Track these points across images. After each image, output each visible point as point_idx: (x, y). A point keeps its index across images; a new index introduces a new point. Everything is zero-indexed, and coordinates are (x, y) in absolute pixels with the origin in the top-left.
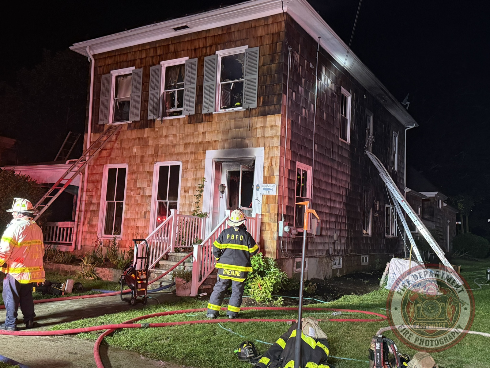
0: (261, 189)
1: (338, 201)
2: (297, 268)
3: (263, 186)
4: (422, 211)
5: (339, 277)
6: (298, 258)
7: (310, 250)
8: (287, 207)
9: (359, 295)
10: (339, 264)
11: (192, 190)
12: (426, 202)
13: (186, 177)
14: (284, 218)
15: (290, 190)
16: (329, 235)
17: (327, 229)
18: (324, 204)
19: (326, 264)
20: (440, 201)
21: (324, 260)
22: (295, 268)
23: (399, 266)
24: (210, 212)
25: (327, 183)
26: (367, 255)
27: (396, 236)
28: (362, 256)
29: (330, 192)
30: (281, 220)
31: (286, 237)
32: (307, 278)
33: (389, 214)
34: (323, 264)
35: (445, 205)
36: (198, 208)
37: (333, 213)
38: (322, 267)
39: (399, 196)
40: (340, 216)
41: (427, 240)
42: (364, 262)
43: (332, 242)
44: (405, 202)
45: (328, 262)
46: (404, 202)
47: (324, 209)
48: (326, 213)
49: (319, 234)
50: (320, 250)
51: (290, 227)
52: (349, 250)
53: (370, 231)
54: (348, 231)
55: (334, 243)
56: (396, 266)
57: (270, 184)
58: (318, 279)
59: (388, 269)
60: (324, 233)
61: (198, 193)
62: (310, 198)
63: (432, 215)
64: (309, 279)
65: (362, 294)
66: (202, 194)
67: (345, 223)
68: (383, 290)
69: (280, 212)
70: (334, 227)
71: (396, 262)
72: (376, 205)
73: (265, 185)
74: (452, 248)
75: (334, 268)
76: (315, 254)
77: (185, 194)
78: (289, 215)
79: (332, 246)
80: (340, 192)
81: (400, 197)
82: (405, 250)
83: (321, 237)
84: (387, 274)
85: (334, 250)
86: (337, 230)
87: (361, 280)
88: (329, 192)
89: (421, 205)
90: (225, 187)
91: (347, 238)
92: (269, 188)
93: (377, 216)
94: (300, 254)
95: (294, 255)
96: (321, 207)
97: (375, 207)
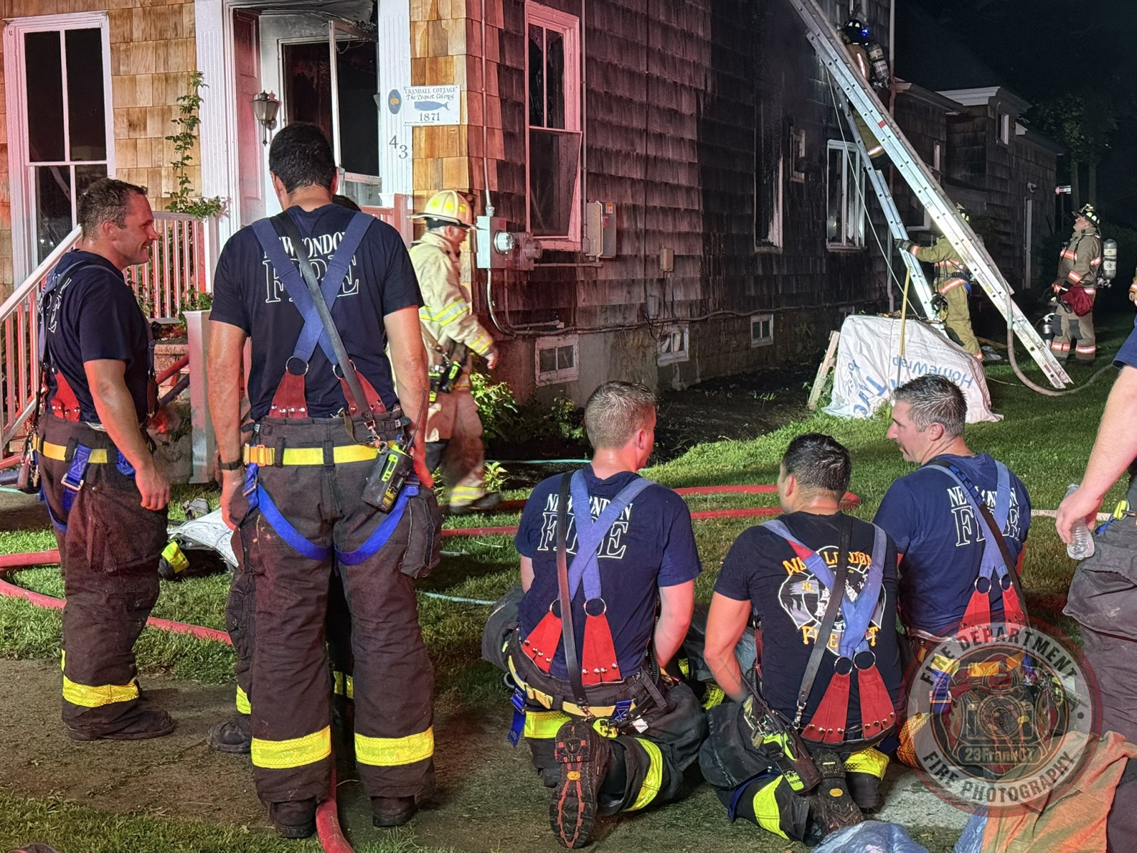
0: (407, 105)
1: (673, 138)
2: (542, 369)
3: (412, 95)
4: (944, 154)
5: (679, 389)
6: (547, 338)
7: (584, 308)
8: (502, 167)
9: (744, 440)
10: (681, 348)
11: (158, 119)
12: (958, 127)
13: (127, 73)
14: (492, 205)
15: (510, 106)
16: (646, 257)
17: (637, 235)
18: (626, 148)
19: (638, 353)
20: (1006, 119)
21: (632, 340)
22: (537, 372)
23: (869, 342)
24: (233, 195)
25: (632, 74)
26: (770, 313)
27: (860, 244)
28: (754, 319)
29: (646, 108)
30: (484, 214)
31: (502, 270)
32: (579, 401)
33: (838, 172)
34: (626, 351)
35: (1021, 130)
36: (186, 185)
37: (658, 179)
38: (624, 363)
39: (871, 107)
42: (758, 336)
43: (657, 277)
44: (891, 127)
45: (646, 344)
46: (886, 128)
47: (626, 167)
48: (633, 181)
49: (612, 253)
50: (615, 309)
51: (516, 235)
52: (711, 300)
53: (776, 235)
54: (706, 238)
55: (662, 282)
56: (861, 339)
57: (439, 87)
59: (836, 353)
60: (627, 250)
61: (179, 130)
62: (578, 129)
63: (978, 165)
65: (753, 435)
66: (194, 133)
67: (698, 212)
68: (818, 420)
69: (477, 186)
70: (662, 228)
71: (858, 327)
72: (798, 143)
73: (419, 91)
74: (1039, 272)
75: (665, 364)
76: (599, 322)
77: (133, 135)
78: (510, 195)
79: (656, 292)
80: (677, 106)
81: (875, 113)
82: (889, 291)
83: (618, 264)
84: (831, 369)
85: (662, 305)
86: (672, 236)
87: (750, 393)
88: (641, 105)
89: (943, 137)
90: (277, 104)
91: (704, 262)
92: (435, 100)
93: (799, 181)
94: (552, 323)
95: (531, 328)
96: (617, 162)
97: (792, 151)
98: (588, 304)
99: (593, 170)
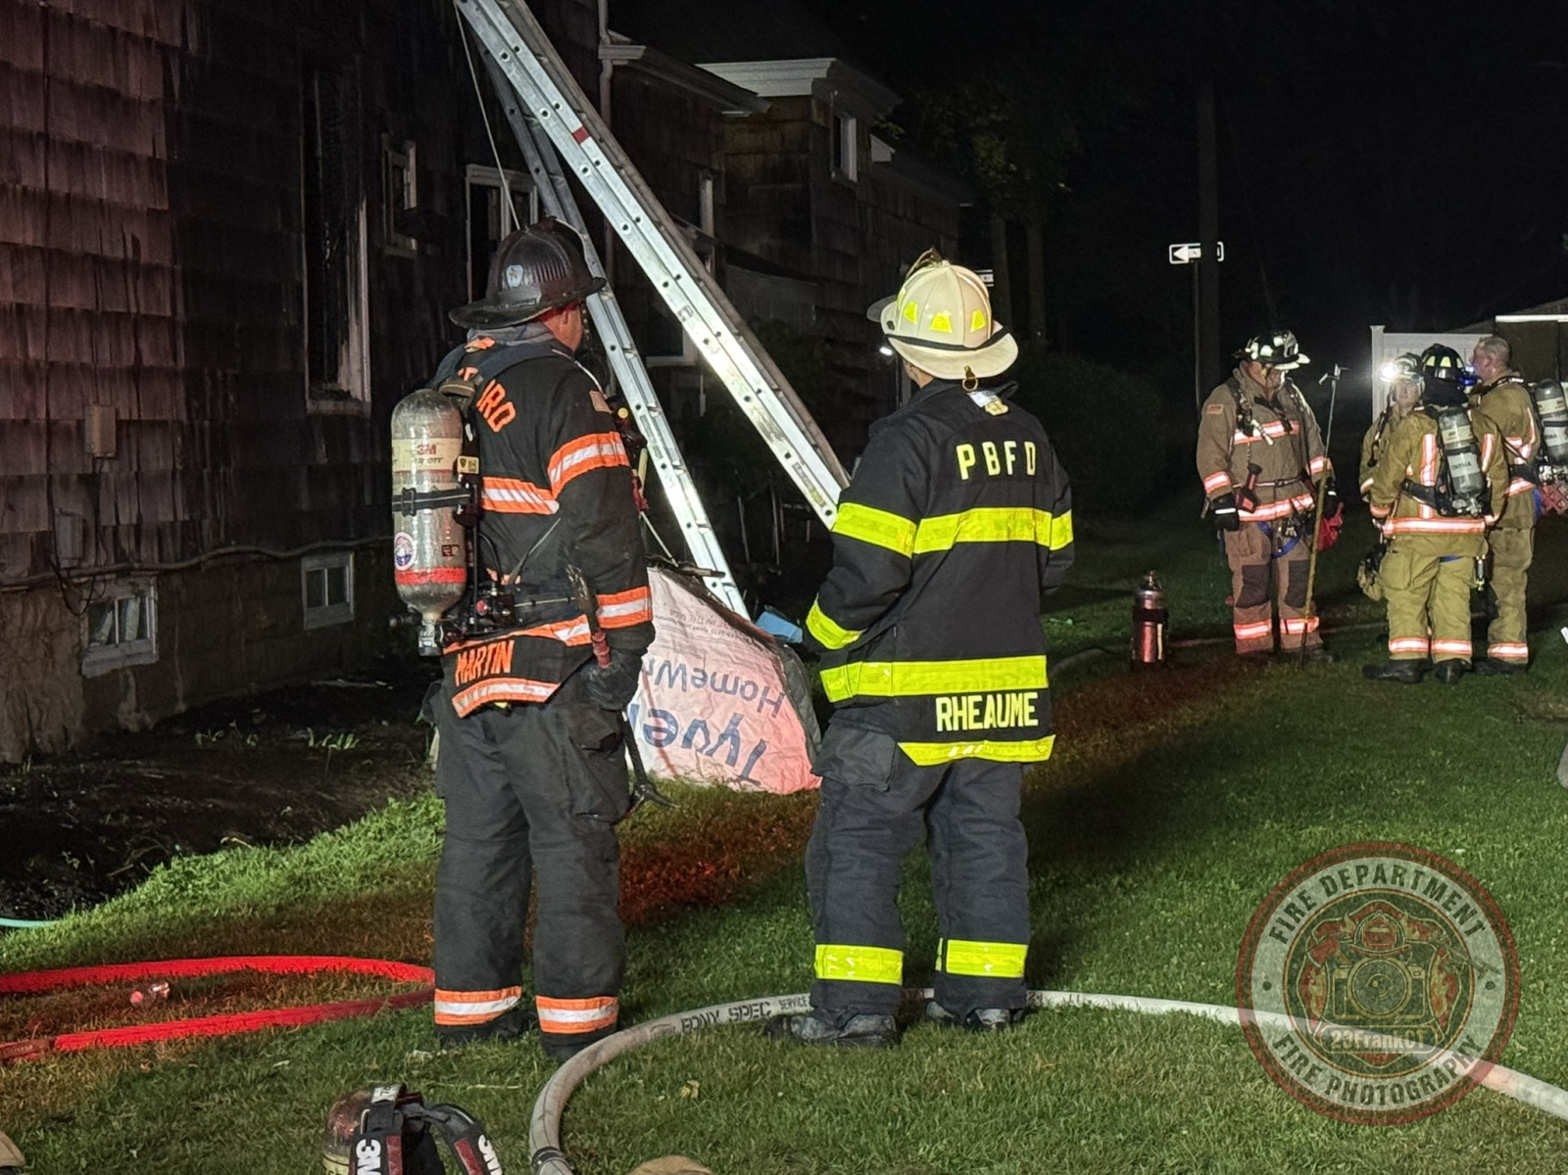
1: (108, 154)
4: (724, 201)
5: (134, 728)
9: (281, 844)
10: (141, 633)
12: (750, 140)
16: (50, 424)
17: (28, 374)
19: (34, 647)
20: (851, 127)
21: (20, 617)
25: (8, 7)
26: (345, 550)
28: (308, 565)
29: (41, 85)
34: (7, 642)
35: (882, 152)
37: (76, 247)
39: (557, 97)
40: (129, 266)
41: (753, 411)
42: (320, 603)
43: (77, 470)
44: (599, 142)
45: (52, 625)
46: (589, 143)
48: (17, 252)
52: (206, 523)
53: (355, 373)
54: (194, 380)
55: (91, 482)
60: (4, 409)
65: (302, 832)
67: (171, 323)
70: (87, 359)
72: (400, 170)
75: (100, 671)
79: (73, 505)
80: (118, 81)
81: (565, 110)
85: (93, 532)
86: (111, 374)
87: (300, 735)
88: (32, 77)
89: (720, 164)
93: (406, 255)
97: (387, 187)
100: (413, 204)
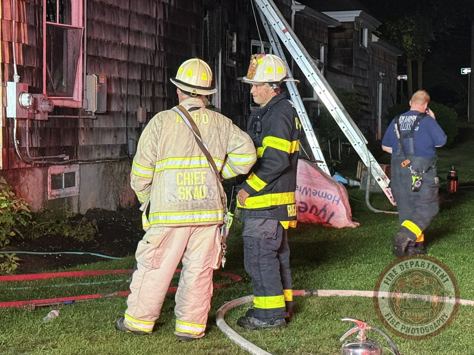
1: (147, 34)
2: (53, 188)
4: (327, 52)
6: (57, 167)
7: (83, 146)
8: (26, 49)
12: (336, 35)
14: (18, 74)
16: (127, 113)
17: (122, 98)
18: (114, 39)
19: (121, 177)
20: (366, 32)
21: (117, 168)
22: (49, 189)
29: (129, 14)
30: (12, 80)
31: (25, 119)
32: (79, 209)
34: (113, 176)
35: (375, 39)
37: (136, 61)
38: (112, 184)
39: (278, 20)
40: (152, 67)
41: (333, 114)
43: (135, 127)
44: (290, 33)
46: (288, 34)
47: (114, 52)
48: (119, 62)
49: (104, 109)
50: (106, 147)
51: (35, 95)
53: (217, 100)
54: (169, 101)
55: (138, 130)
58: (104, 210)
60: (114, 108)
62: (81, 25)
64: (83, 212)
67: (163, 84)
69: (8, 61)
70: (139, 94)
72: (232, 41)
76: (95, 155)
78: (31, 68)
79: (134, 136)
80: (150, 12)
81: (281, 24)
83: (108, 117)
86: (145, 99)
88: (125, 11)
89: (326, 41)
93: (233, 66)
94: (61, 156)
95: (45, 159)
96: (108, 49)
97: (228, 46)
98: (86, 144)
99: (91, 54)
100: (235, 51)
